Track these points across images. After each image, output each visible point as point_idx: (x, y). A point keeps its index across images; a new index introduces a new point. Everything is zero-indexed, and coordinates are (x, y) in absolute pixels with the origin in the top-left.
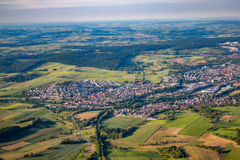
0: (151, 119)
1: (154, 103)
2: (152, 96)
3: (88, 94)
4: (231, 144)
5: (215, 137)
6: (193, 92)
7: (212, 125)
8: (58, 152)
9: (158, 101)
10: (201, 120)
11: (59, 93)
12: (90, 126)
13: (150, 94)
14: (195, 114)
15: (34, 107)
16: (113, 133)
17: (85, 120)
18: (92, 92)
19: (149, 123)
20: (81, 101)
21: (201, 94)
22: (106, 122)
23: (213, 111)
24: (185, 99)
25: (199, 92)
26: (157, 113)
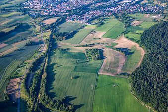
0: (87, 24)
1: (93, 10)
2: (93, 5)
3: (57, 4)
4: (135, 46)
5: (126, 40)
6: (119, 2)
7: (125, 29)
8: (21, 53)
9: (96, 9)
10: (119, 25)
11: (40, 4)
12: (49, 30)
13: (92, 4)
14: (116, 19)
15: (23, 15)
16: (60, 37)
17: (48, 25)
18: (59, 3)
19: (85, 28)
20: (51, 9)
21: (123, 4)
22: (60, 26)
23: (127, 18)
24: (113, 7)
25: (122, 2)
26: (92, 19)
